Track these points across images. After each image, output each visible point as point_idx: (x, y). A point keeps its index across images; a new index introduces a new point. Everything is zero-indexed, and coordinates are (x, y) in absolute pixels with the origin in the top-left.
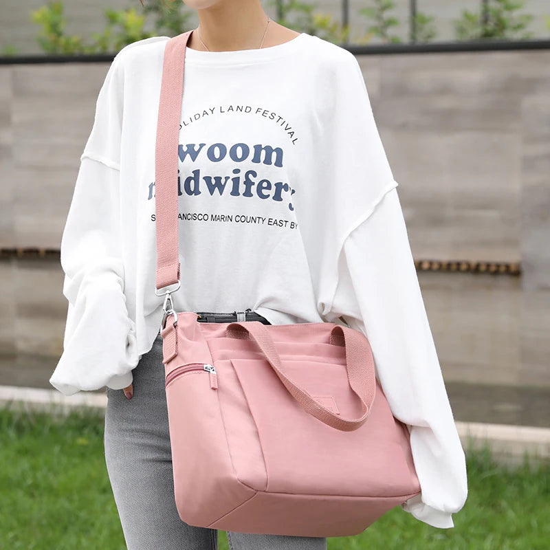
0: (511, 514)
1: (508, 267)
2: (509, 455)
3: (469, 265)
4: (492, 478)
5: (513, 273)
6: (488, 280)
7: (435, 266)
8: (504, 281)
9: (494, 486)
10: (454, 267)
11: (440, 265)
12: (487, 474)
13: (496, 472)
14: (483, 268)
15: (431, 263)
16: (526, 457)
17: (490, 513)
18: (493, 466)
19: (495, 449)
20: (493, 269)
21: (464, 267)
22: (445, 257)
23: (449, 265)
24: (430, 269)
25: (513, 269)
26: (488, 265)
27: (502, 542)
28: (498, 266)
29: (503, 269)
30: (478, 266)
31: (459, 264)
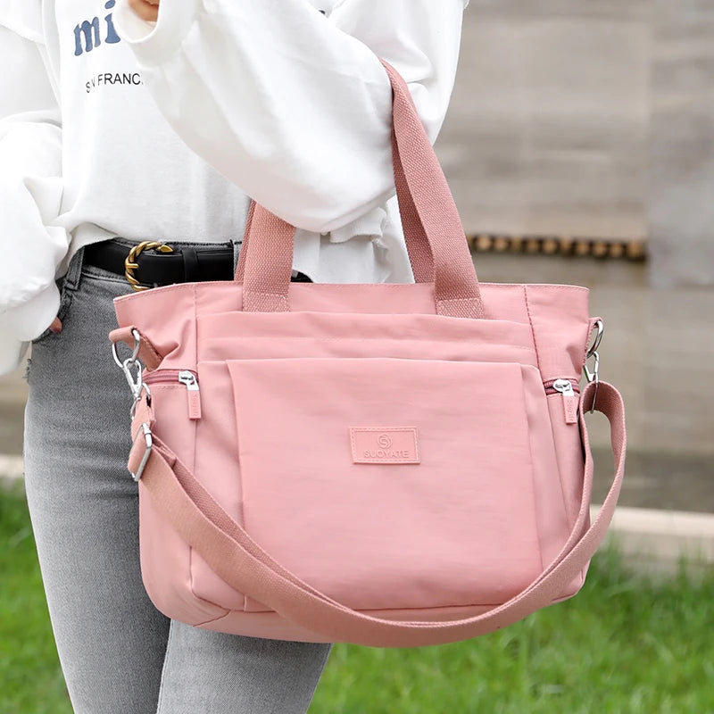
0: (666, 655)
1: (625, 247)
2: (652, 558)
3: (558, 243)
4: (624, 596)
5: (634, 258)
6: (591, 269)
7: (501, 245)
8: (618, 271)
9: (629, 609)
10: (533, 247)
11: (509, 242)
12: (616, 590)
13: (631, 586)
14: (583, 249)
15: (493, 239)
16: (682, 562)
17: (629, 653)
18: (624, 577)
19: (628, 547)
20: (600, 250)
21: (550, 247)
22: (517, 229)
23: (524, 243)
24: (492, 250)
25: (634, 250)
26: (591, 244)
27: (658, 699)
28: (608, 245)
29: (616, 251)
30: (574, 245)
31: (541, 242)
